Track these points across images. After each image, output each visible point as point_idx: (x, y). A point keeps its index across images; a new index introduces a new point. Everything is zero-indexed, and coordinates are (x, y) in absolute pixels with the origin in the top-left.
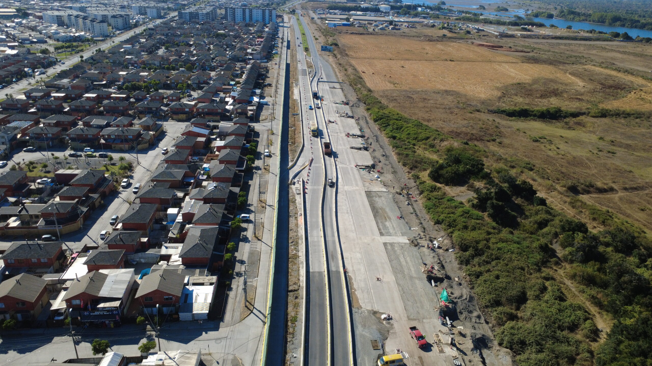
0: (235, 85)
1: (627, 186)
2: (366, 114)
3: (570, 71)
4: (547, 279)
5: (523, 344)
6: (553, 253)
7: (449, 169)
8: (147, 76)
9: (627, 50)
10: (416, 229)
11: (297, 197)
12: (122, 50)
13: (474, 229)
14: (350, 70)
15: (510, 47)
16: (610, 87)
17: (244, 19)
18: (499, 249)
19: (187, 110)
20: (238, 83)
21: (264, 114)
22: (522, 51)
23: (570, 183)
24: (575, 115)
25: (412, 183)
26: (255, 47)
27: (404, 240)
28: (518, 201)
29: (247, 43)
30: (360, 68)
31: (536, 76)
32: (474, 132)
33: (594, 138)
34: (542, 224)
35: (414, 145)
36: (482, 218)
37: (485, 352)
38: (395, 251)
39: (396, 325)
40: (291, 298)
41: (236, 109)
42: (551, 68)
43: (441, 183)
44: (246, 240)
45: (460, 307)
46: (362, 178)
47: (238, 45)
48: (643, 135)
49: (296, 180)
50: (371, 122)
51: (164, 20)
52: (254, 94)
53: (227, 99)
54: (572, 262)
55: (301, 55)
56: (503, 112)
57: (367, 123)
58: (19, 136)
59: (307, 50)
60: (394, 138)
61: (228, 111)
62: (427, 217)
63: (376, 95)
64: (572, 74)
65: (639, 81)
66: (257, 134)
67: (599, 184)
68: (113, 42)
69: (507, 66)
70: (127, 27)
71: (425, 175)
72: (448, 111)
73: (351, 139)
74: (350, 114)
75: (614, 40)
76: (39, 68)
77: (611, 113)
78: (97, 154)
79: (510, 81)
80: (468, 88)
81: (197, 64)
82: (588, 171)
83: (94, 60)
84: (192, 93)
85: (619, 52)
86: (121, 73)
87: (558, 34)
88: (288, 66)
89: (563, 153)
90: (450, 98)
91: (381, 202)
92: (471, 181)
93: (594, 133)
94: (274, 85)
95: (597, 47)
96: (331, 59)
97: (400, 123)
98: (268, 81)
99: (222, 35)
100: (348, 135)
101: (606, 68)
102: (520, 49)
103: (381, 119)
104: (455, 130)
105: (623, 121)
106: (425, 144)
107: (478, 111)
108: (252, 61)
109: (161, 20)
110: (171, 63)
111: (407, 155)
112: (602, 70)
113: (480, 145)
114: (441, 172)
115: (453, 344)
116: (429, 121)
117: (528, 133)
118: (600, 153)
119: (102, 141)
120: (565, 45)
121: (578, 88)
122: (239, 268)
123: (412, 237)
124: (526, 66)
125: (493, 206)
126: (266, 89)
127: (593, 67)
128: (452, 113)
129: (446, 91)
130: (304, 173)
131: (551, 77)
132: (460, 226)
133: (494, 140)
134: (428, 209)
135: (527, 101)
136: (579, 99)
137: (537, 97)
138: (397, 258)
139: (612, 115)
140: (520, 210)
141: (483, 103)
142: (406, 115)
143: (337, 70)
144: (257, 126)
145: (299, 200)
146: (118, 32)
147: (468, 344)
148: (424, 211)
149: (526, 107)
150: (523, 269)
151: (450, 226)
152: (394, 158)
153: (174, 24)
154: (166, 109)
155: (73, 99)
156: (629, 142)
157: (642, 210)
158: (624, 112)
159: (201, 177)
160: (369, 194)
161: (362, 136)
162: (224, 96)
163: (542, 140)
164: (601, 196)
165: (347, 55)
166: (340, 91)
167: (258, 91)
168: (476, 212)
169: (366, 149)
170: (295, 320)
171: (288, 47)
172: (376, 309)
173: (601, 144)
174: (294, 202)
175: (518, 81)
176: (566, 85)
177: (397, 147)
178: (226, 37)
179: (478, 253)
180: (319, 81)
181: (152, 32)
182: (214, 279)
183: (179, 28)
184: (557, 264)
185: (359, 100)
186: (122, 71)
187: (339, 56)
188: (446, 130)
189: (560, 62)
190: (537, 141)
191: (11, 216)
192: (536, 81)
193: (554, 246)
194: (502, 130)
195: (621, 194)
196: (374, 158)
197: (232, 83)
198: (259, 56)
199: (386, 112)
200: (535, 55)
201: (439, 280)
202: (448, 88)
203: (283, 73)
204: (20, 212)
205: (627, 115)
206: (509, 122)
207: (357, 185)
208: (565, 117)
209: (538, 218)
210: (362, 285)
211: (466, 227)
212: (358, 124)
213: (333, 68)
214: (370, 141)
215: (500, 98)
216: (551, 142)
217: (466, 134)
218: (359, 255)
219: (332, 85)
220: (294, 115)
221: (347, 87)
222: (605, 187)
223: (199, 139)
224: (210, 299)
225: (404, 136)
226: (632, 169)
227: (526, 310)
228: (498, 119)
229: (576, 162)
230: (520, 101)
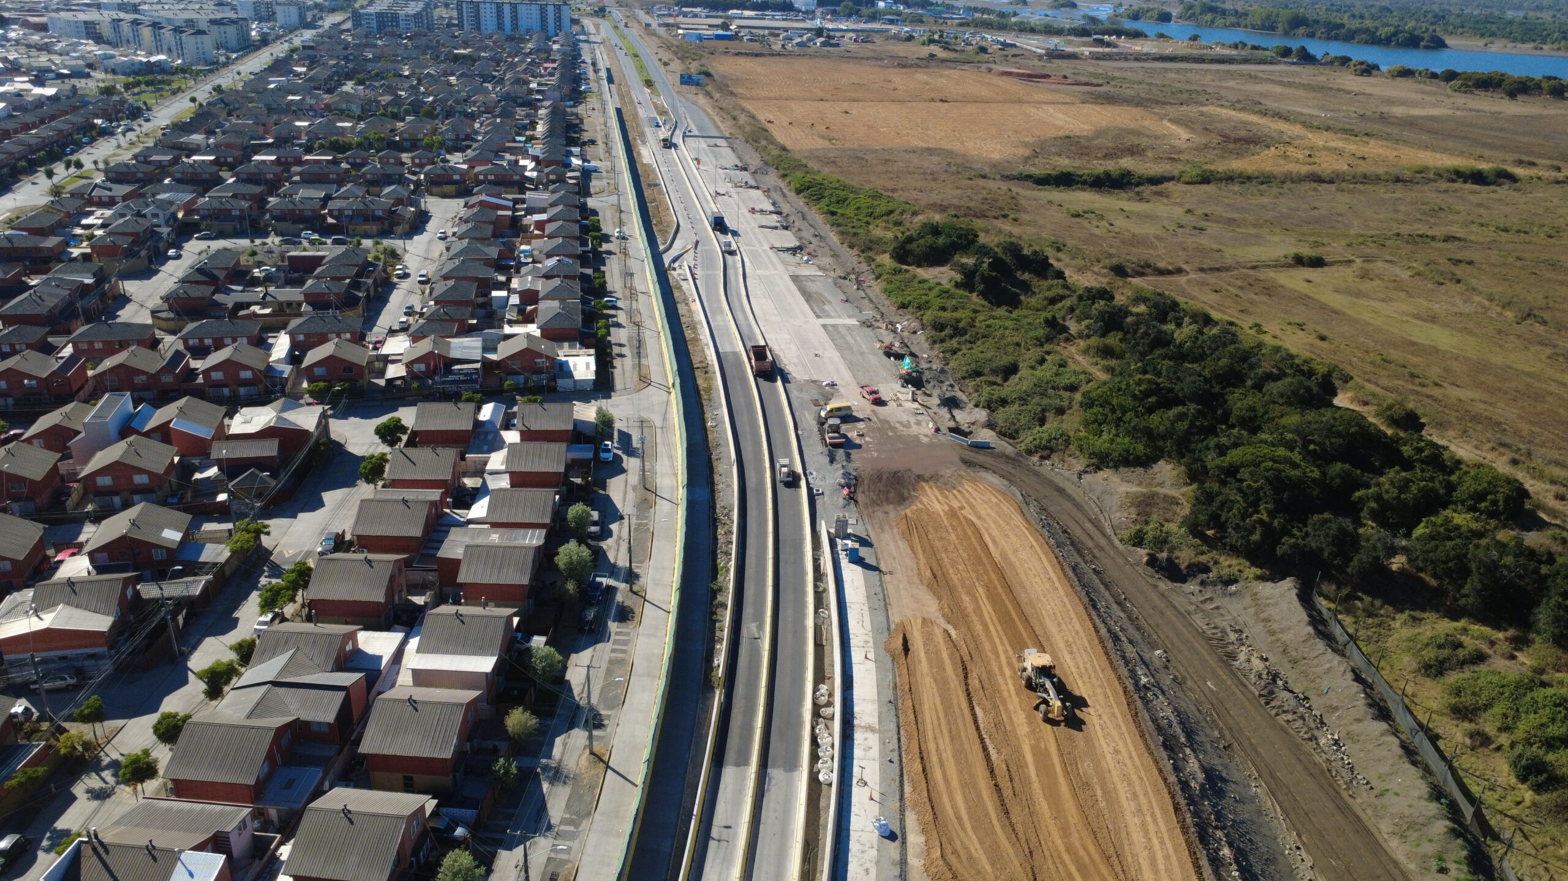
0: (526, 142)
1: (1205, 267)
2: (781, 184)
3: (1171, 116)
4: (1048, 353)
5: (1004, 402)
6: (1065, 329)
7: (922, 241)
8: (353, 128)
9: (1297, 80)
10: (869, 313)
11: (684, 283)
12: (272, 86)
13: (955, 309)
14: (743, 119)
15: (1065, 77)
16: (1238, 140)
17: (500, 26)
18: (988, 326)
19: (456, 177)
20: (531, 139)
21: (595, 184)
22: (1087, 84)
23: (1114, 261)
24: (1155, 181)
25: (864, 267)
26: (543, 80)
27: (853, 322)
28: (1026, 276)
29: (525, 71)
30: (762, 116)
31: (1104, 124)
32: (972, 204)
33: (1178, 212)
34: (1053, 301)
35: (868, 223)
36: (968, 298)
37: (956, 412)
38: (839, 332)
39: (842, 390)
40: (697, 373)
41: (548, 174)
42: (1136, 112)
43: (909, 264)
44: (618, 325)
45: (927, 375)
46: (783, 261)
47: (508, 76)
48: (1263, 207)
49: (676, 265)
50: (791, 195)
51: (320, 31)
52: (570, 154)
53: (522, 163)
54: (1088, 337)
55: (640, 94)
56: (1029, 177)
57: (784, 195)
58: (180, 215)
59: (649, 84)
60: (833, 214)
61: (531, 180)
62: (887, 302)
63: (797, 156)
64: (1176, 121)
65: (1297, 130)
66: (595, 213)
67: (1161, 265)
68: (239, 73)
69: (1050, 109)
70: (248, 47)
71: (884, 258)
72: (929, 177)
73: (758, 216)
74: (752, 182)
75: (1279, 62)
76: (122, 119)
77: (1219, 176)
78: (329, 241)
79: (1053, 133)
80: (970, 145)
81: (439, 109)
82: (1152, 252)
83: (227, 105)
84: (448, 157)
85: (1281, 83)
86: (298, 124)
87: (1169, 50)
88: (619, 112)
89: (1117, 230)
90: (935, 159)
91: (812, 287)
92: (957, 257)
93: (1181, 205)
94: (600, 142)
95: (1241, 75)
96: (702, 100)
97: (842, 194)
98: (586, 137)
99: (464, 56)
100: (753, 211)
101: (1243, 109)
102: (1084, 79)
103: (809, 188)
104: (939, 202)
105: (1236, 188)
106: (887, 222)
107: (984, 177)
108: (547, 103)
109: (313, 32)
110: (385, 108)
111: (855, 234)
112: (1233, 113)
113: (978, 224)
114: (908, 247)
115: (914, 400)
116: (894, 190)
117: (1066, 206)
118: (1181, 230)
119: (330, 220)
120: (1178, 71)
121: (1177, 143)
122: (616, 350)
123: (863, 319)
124: (1088, 108)
125: (984, 279)
126: (587, 148)
127: (1219, 109)
128: (935, 180)
129: (928, 149)
130: (688, 258)
131: (1133, 125)
132: (935, 307)
133: (1005, 216)
134: (888, 293)
135: (1078, 163)
136: (1173, 159)
137: (1097, 158)
138: (843, 337)
139: (1221, 180)
140: (1026, 287)
141: (995, 166)
142: (854, 184)
143: (716, 118)
144: (591, 203)
145: (688, 287)
146: (234, 56)
147: (935, 401)
148: (883, 297)
149: (1071, 170)
150: (1018, 344)
151: (919, 308)
152: (834, 238)
153: (350, 39)
154: (414, 178)
155: (232, 165)
156: (1234, 216)
157: (1216, 291)
158: (1241, 175)
159: (523, 260)
160: (795, 279)
161: (779, 213)
162: (513, 158)
163: (1087, 215)
164: (1161, 278)
165: (732, 93)
166: (729, 150)
167: (576, 150)
168: (961, 292)
169: (786, 228)
170: (709, 389)
171: (610, 80)
172: (815, 378)
173: (1187, 219)
174: (680, 288)
175: (1067, 133)
176: (1157, 138)
177: (839, 225)
178: (475, 61)
179: (958, 332)
180: (685, 136)
181: (312, 53)
182: (592, 351)
183: (367, 45)
184: (1067, 340)
185: (766, 163)
186: (300, 120)
187: (717, 95)
188: (923, 203)
189: (1157, 102)
190: (1078, 216)
191: (251, 304)
192: (1100, 133)
193: (1067, 323)
194: (1023, 202)
195: (1192, 276)
196: (800, 239)
197: (523, 139)
198: (557, 94)
199: (819, 178)
200: (1112, 90)
201: (899, 357)
202: (932, 144)
203: (614, 123)
205: (1246, 179)
206: (1036, 192)
207: (775, 269)
208: (1138, 185)
209: (1050, 294)
210: (795, 360)
211: (944, 309)
212: (769, 197)
213: (708, 115)
214: (791, 219)
215: (1027, 159)
216: (1102, 217)
217: (958, 208)
218: (787, 336)
219: (712, 141)
220: (650, 185)
221: (739, 144)
222: (1170, 268)
223: (500, 213)
224: (593, 367)
225: (850, 211)
226: (1223, 248)
227: (1014, 379)
228: (1016, 188)
229: (1135, 241)
230: (1064, 163)
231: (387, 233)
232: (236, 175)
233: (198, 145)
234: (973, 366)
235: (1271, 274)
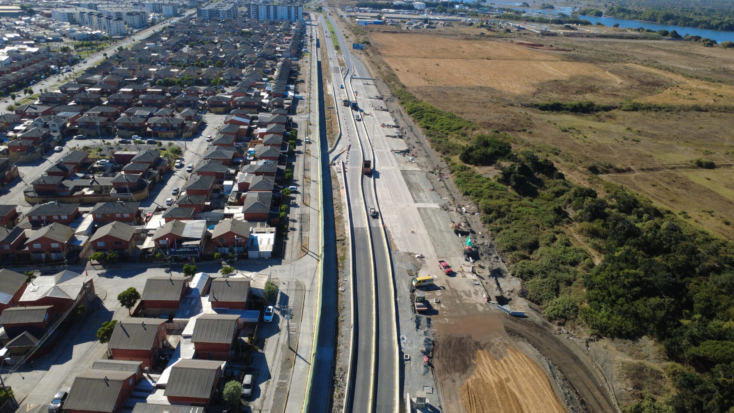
0: (267, 81)
1: (644, 167)
2: (400, 108)
3: (610, 69)
4: (557, 233)
5: (531, 274)
6: (566, 215)
7: (478, 151)
8: (178, 72)
9: (674, 49)
10: (446, 199)
11: (338, 175)
12: (146, 48)
13: (498, 198)
14: (383, 68)
15: (551, 46)
16: (648, 84)
17: (268, 16)
18: (519, 212)
19: (224, 103)
20: (271, 79)
21: (300, 107)
22: (563, 50)
23: (591, 164)
24: (607, 109)
25: (444, 165)
26: (284, 46)
27: (436, 206)
28: (540, 176)
29: (275, 41)
30: (393, 66)
31: (574, 73)
32: (506, 123)
33: (622, 129)
34: (558, 194)
35: (447, 134)
36: (506, 190)
37: (500, 280)
38: (427, 214)
39: (427, 261)
40: (339, 244)
41: (273, 102)
42: (591, 66)
43: (470, 164)
44: (295, 205)
45: (481, 250)
46: (397, 160)
47: (266, 43)
48: (671, 126)
49: (336, 162)
50: (405, 115)
51: (182, 18)
52: (288, 89)
53: (262, 94)
54: (581, 221)
55: (332, 53)
56: (536, 106)
57: (402, 115)
58: (68, 125)
59: (337, 48)
60: (428, 128)
61: (264, 104)
62: (457, 190)
63: (410, 91)
64: (612, 72)
65: (679, 78)
66: (296, 125)
67: (618, 166)
68: (134, 40)
69: (545, 64)
70: (144, 25)
71: (456, 159)
72: (482, 105)
73: (386, 129)
74: (385, 107)
75: (662, 39)
76: (65, 65)
77: (643, 107)
78: (146, 141)
79: (547, 78)
80: (503, 85)
81: (226, 61)
82: (611, 156)
83: (120, 58)
84: (225, 89)
85: (665, 51)
86: (151, 70)
87: (604, 32)
88: (319, 63)
89: (589, 141)
90: (485, 94)
91: (414, 179)
92: (498, 161)
93: (623, 124)
94: (306, 81)
95: (643, 46)
96: (363, 57)
97: (433, 115)
98: (300, 78)
99: (247, 33)
100: (383, 125)
101: (647, 66)
102: (562, 47)
103: (415, 111)
104: (487, 121)
105: (653, 114)
106: (458, 133)
107: (512, 105)
108: (282, 59)
109: (178, 18)
110: (199, 60)
111: (440, 142)
112: (643, 68)
113: (510, 134)
114: (471, 154)
115: (473, 272)
116: (462, 113)
117: (559, 124)
118: (625, 141)
119: (149, 129)
120: (610, 43)
121: (615, 85)
122: (291, 225)
123: (443, 204)
124: (565, 64)
125: (516, 179)
126: (299, 85)
127: (635, 65)
128: (485, 107)
129: (481, 87)
130: (343, 157)
131: (590, 74)
132: (486, 196)
133: (524, 131)
134: (458, 184)
135: (562, 96)
136: (615, 95)
137: (573, 94)
138: (430, 218)
139: (644, 109)
140: (541, 184)
141: (517, 98)
142: (440, 109)
143: (370, 68)
144: (295, 118)
145: (340, 177)
146: (135, 31)
147: (486, 273)
148: (455, 186)
149: (560, 102)
150: (538, 226)
151: (476, 196)
152: (428, 144)
153: (194, 23)
154: (203, 102)
155: (109, 94)
156: (655, 132)
157: (654, 186)
158: (655, 106)
159: (248, 158)
160: (404, 173)
161: (397, 127)
162: (258, 91)
163: (571, 131)
164: (619, 175)
165: (379, 53)
166: (374, 87)
167: (292, 87)
168: (501, 185)
169: (401, 137)
170: (344, 258)
171: (318, 45)
172: (411, 251)
173: (628, 134)
174: (336, 178)
175: (555, 78)
176: (604, 82)
177: (431, 136)
178: (252, 35)
179: (500, 215)
180: (352, 78)
181: (172, 30)
182: (274, 229)
183: (200, 26)
184: (568, 222)
185: (393, 95)
186: (152, 67)
187: (371, 55)
188: (478, 121)
189: (601, 61)
190: (566, 131)
191: (83, 187)
192: (573, 78)
193: (567, 210)
194: (534, 121)
195: (637, 174)
196: (409, 144)
197: (265, 79)
198: (288, 54)
199: (420, 105)
200: (577, 53)
201: (465, 234)
202: (483, 85)
203: (315, 70)
204: (92, 183)
205: (658, 109)
206: (541, 115)
207: (393, 165)
208: (597, 111)
209: (556, 189)
210: (399, 236)
211: (491, 197)
212: (393, 116)
213: (366, 66)
214: (405, 130)
215: (535, 94)
216: (579, 132)
217: (498, 125)
218: (396, 216)
219: (365, 81)
220: (329, 108)
221: (380, 83)
222: (624, 168)
223: (242, 127)
224: (272, 242)
225: (437, 126)
226: (652, 154)
227: (537, 254)
228: (530, 113)
229: (600, 148)
230: (555, 97)
231: (178, 137)
232: (108, 100)
233: (96, 81)
234: (510, 243)
235: (683, 173)
